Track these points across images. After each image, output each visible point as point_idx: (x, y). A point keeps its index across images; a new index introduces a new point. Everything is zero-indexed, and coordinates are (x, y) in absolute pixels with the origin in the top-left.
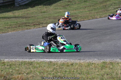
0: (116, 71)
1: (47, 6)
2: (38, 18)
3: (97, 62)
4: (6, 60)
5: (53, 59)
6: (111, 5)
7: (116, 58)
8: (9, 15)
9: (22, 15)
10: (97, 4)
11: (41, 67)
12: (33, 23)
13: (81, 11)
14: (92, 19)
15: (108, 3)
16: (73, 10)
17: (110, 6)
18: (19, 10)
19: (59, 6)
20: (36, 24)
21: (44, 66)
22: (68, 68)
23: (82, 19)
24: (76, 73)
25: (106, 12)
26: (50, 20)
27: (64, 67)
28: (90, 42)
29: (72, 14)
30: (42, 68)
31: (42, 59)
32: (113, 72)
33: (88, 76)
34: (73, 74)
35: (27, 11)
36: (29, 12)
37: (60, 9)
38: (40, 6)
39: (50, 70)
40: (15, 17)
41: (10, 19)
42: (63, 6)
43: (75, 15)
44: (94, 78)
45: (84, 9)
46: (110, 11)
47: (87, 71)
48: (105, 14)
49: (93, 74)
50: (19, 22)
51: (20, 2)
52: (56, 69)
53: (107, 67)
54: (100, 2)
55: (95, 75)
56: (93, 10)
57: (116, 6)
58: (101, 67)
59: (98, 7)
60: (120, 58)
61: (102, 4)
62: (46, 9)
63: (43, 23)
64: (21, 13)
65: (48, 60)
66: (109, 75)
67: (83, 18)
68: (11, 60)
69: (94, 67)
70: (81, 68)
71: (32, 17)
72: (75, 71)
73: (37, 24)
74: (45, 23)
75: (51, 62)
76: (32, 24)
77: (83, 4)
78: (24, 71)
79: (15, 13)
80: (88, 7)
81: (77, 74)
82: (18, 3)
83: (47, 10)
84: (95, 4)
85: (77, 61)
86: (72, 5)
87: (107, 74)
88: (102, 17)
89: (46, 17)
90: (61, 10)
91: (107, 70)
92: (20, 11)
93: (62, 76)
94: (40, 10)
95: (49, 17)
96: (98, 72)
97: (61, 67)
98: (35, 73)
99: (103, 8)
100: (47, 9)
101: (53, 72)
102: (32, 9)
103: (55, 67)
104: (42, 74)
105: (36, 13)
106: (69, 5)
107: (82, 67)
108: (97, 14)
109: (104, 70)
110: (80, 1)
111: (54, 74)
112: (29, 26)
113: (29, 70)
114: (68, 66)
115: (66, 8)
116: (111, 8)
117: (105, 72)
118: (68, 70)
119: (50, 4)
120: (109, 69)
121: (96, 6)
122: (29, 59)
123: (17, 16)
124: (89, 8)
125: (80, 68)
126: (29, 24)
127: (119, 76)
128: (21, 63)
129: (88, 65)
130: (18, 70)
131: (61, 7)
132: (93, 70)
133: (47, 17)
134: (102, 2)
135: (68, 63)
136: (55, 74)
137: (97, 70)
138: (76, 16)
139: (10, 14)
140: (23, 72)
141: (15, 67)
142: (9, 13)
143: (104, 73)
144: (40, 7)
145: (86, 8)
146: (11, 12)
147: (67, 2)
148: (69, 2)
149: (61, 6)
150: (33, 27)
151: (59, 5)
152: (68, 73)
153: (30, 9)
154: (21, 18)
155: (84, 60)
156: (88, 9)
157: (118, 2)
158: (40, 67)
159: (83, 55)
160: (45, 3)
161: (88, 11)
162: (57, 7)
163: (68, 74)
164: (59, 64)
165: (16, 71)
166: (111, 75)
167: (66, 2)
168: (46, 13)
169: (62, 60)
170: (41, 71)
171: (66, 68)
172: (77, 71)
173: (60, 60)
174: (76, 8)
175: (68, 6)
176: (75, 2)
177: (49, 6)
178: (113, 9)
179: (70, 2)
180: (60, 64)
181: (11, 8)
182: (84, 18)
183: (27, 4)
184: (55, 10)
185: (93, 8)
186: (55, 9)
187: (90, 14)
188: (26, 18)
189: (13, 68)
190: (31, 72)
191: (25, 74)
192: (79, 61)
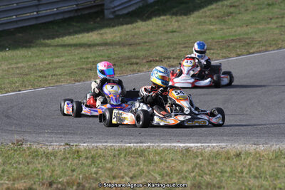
1: (180, 18)
2: (158, 47)
4: (83, 146)
5: (193, 143)
8: (91, 39)
9: (121, 37)
11: (166, 161)
12: (145, 57)
13: (261, 27)
16: (242, 27)
18: (113, 26)
19: (209, 17)
20: (154, 61)
21: (172, 160)
22: (228, 163)
23: (264, 48)
24: (247, 176)
26: (187, 49)
28: (280, 102)
29: (240, 35)
30: (167, 164)
31: (167, 142)
33: (275, 182)
35: (132, 29)
36: (137, 31)
38: (162, 17)
39: (185, 168)
40: (106, 44)
41: (93, 49)
42: (218, 17)
43: (247, 38)
45: (268, 23)
47: (273, 170)
50: (113, 56)
51: (116, 9)
52: (201, 165)
62: (177, 23)
63: (170, 58)
64: (118, 35)
65: (182, 145)
67: (265, 46)
68: (94, 145)
70: (260, 163)
71: (146, 42)
72: (245, 170)
73: (157, 61)
74: (174, 56)
75: (188, 150)
76: (144, 61)
77: (266, 10)
78: (126, 170)
79: (106, 33)
80: (277, 18)
82: (113, 10)
83: (179, 27)
85: (251, 148)
86: (239, 14)
89: (177, 44)
90: (212, 27)
92: (116, 28)
93: (214, 182)
94: (164, 26)
95: (185, 43)
98: (150, 177)
100: (180, 23)
101: (192, 174)
102: (144, 23)
103: (198, 161)
104: (167, 178)
105: (154, 33)
106: (231, 13)
111: (195, 177)
112: (137, 64)
113: (137, 168)
114: (229, 159)
115: (224, 21)
118: (228, 170)
119: (187, 12)
122: (137, 143)
123: (109, 41)
125: (258, 164)
126: (138, 61)
128: (117, 153)
130: (111, 169)
131: (212, 19)
133: (180, 44)
135: (227, 153)
136: (197, 177)
139: (93, 37)
140: (122, 174)
141: (103, 161)
142: (90, 34)
144: (163, 20)
145: (273, 21)
146: (96, 32)
148: (231, 6)
149: (213, 17)
150: (147, 66)
151: (208, 13)
152: (228, 175)
153: (140, 24)
154: (118, 47)
155: (266, 144)
156: (276, 23)
158: (161, 161)
160: (175, 10)
161: (277, 27)
162: (203, 20)
163: (228, 177)
164: (207, 155)
165: (105, 171)
167: (224, 7)
168: (178, 34)
169: (214, 145)
170: (164, 172)
171: (224, 164)
172: (250, 171)
173: (210, 145)
174: (248, 20)
175: (230, 17)
176: (247, 6)
177: (185, 17)
180: (210, 155)
181: (95, 22)
182: (267, 43)
183: (132, 11)
184: (198, 27)
186: (200, 23)
187: (281, 34)
188: (130, 45)
189: (99, 164)
190: (141, 173)
191: (128, 179)
192: (254, 147)
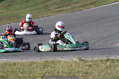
0: (58, 69)
3: (39, 61)
6: (53, 5)
7: (57, 57)
10: (38, 4)
14: (34, 19)
15: (49, 3)
17: (51, 6)
25: (47, 11)
27: (6, 67)
32: (55, 71)
34: (16, 73)
37: (2, 10)
44: (36, 77)
46: (52, 11)
48: (46, 14)
49: (35, 74)
53: (49, 66)
54: (41, 2)
55: (37, 74)
56: (35, 10)
57: (58, 6)
58: (43, 66)
59: (40, 7)
60: (61, 57)
61: (44, 4)
66: (51, 73)
69: (36, 66)
81: (19, 73)
84: (37, 4)
87: (49, 73)
88: (44, 17)
91: (49, 69)
96: (40, 70)
97: (3, 67)
99: (45, 7)
107: (24, 67)
108: (39, 14)
109: (46, 69)
110: (22, 1)
116: (53, 7)
117: (47, 70)
120: (51, 68)
121: (38, 6)
124: (31, 8)
127: (60, 75)
129: (30, 65)
132: (35, 69)
134: (44, 2)
137: (39, 69)
138: (18, 16)
143: (46, 72)
147: (9, 2)
157: (59, 2)
159: (25, 55)
166: (53, 73)
178: (54, 8)
179: (12, 2)
185: (35, 8)
